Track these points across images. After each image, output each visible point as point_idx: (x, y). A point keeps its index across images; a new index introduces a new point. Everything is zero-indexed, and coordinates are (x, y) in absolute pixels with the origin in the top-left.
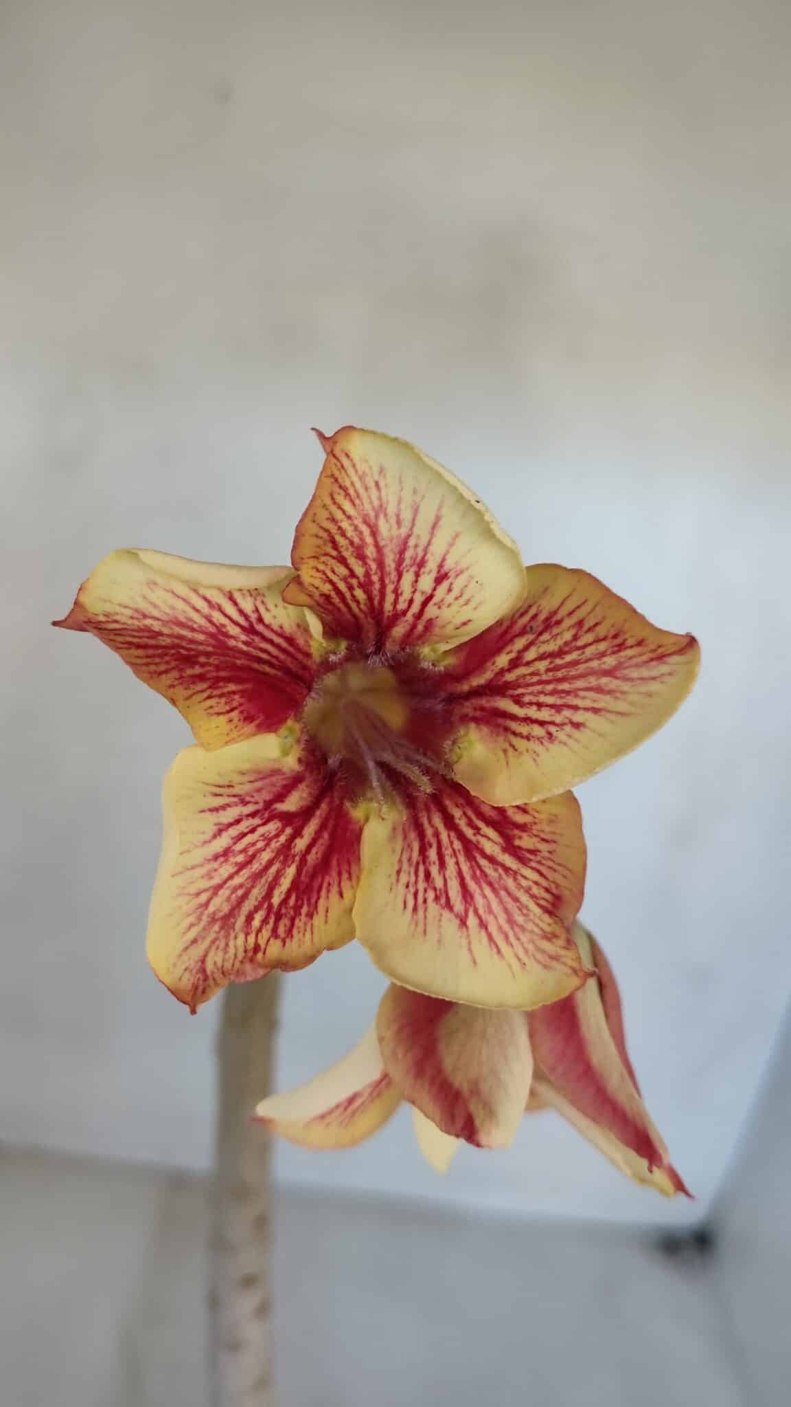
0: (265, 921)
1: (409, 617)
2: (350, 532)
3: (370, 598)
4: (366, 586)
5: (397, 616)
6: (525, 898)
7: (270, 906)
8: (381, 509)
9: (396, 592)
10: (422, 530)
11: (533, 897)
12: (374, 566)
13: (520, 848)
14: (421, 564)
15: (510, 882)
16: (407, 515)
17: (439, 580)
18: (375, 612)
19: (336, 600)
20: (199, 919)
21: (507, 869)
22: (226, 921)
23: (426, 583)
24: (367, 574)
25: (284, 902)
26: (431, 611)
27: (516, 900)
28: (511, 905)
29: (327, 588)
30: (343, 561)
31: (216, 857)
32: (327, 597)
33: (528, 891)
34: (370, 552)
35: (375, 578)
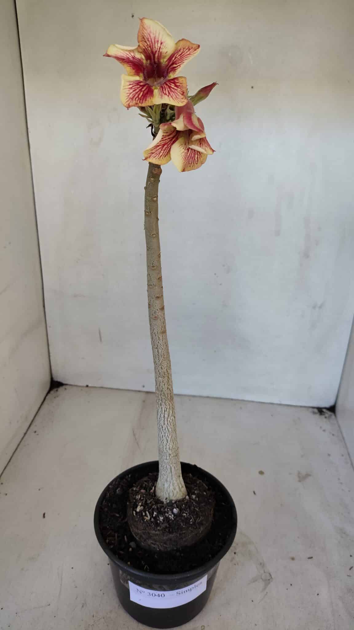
0: (138, 100)
1: (157, 52)
2: (146, 36)
3: (151, 49)
4: (150, 47)
5: (156, 52)
6: (178, 93)
7: (139, 98)
8: (150, 32)
9: (155, 47)
10: (157, 35)
11: (180, 93)
12: (151, 42)
13: (177, 85)
14: (158, 41)
15: (176, 91)
16: (154, 32)
17: (161, 43)
18: (152, 52)
19: (146, 50)
20: (128, 98)
21: (175, 89)
22: (132, 99)
23: (159, 45)
24: (150, 44)
25: (141, 97)
26: (161, 50)
27: (177, 94)
28: (177, 95)
29: (144, 48)
30: (145, 42)
31: (130, 88)
32: (144, 49)
33: (179, 92)
34: (150, 40)
35: (151, 45)
